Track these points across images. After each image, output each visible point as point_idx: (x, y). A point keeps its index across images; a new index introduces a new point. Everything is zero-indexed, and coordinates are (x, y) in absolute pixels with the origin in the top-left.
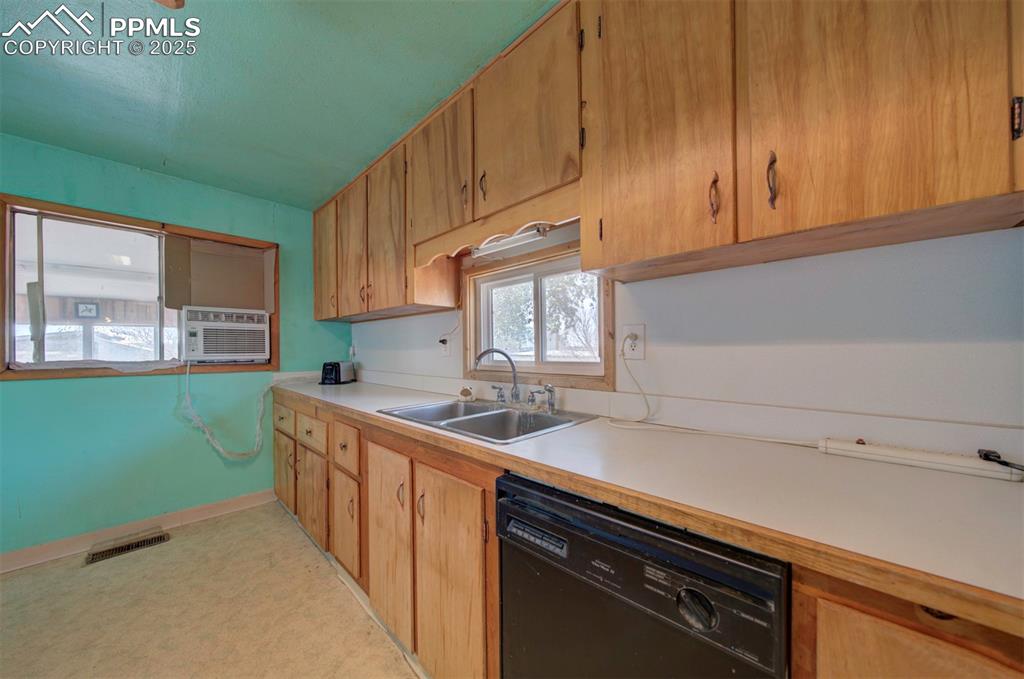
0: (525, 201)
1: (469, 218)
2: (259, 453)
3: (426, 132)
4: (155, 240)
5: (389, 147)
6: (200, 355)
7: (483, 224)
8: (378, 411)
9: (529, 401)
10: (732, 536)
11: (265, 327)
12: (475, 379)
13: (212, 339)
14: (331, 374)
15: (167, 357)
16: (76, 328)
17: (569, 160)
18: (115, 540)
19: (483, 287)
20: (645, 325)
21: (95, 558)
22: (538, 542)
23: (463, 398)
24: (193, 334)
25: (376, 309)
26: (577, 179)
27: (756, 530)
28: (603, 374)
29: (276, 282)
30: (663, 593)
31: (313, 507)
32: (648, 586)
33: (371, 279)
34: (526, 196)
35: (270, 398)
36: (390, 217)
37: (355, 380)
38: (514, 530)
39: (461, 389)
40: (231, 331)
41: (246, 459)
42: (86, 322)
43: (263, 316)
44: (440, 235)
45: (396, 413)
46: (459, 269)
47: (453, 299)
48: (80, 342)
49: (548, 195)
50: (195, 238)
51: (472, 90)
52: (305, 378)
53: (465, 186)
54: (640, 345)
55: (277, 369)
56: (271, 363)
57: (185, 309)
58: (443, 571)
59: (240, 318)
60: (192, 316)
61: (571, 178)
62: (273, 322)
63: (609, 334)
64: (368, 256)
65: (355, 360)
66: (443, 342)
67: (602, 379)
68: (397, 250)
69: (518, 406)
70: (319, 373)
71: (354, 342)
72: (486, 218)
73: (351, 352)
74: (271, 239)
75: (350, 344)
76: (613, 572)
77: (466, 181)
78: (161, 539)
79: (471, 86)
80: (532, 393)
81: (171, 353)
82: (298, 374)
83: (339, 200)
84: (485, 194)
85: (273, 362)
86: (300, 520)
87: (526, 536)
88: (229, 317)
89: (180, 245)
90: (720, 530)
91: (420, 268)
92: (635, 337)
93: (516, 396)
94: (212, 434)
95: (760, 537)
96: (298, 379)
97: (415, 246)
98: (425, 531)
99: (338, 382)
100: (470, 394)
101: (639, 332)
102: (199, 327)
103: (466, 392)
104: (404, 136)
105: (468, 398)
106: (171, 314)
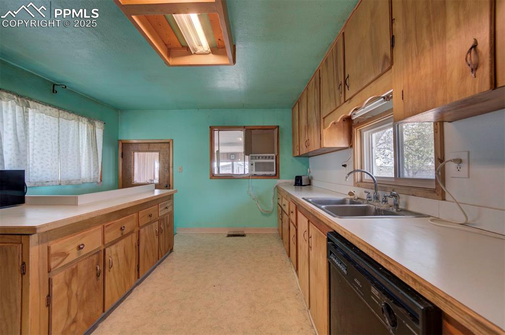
0: (366, 86)
1: (343, 101)
2: (272, 212)
3: (326, 61)
4: (242, 132)
5: (314, 73)
6: (254, 172)
7: (349, 103)
8: (303, 198)
9: (383, 201)
10: (408, 281)
11: (274, 161)
12: (359, 187)
13: (258, 166)
14: (298, 182)
15: (246, 173)
16: (230, 163)
17: (386, 57)
18: (234, 232)
19: (365, 134)
20: (469, 152)
21: (229, 236)
22: (339, 265)
23: (349, 197)
24: (252, 165)
25: (311, 150)
26: (390, 68)
27: (419, 280)
28: (435, 188)
29: (278, 142)
30: (378, 303)
31: (286, 238)
32: (372, 297)
33: (309, 137)
34: (366, 84)
35: (276, 190)
36: (315, 106)
37: (310, 185)
38: (332, 258)
39: (349, 192)
40: (263, 163)
41: (267, 214)
42: (233, 161)
43: (273, 156)
44: (333, 111)
45: (310, 200)
46: (350, 125)
47: (347, 142)
48: (231, 167)
49: (377, 80)
50: (253, 129)
51: (343, 33)
52: (289, 182)
53: (341, 84)
54: (464, 167)
55: (279, 178)
56: (277, 176)
57: (250, 155)
58: (316, 274)
59: (266, 157)
60: (252, 158)
61: (387, 68)
62: (277, 158)
63: (440, 159)
64: (308, 126)
65: (311, 175)
66: (345, 166)
67: (433, 191)
68: (317, 121)
69: (377, 204)
70: (294, 181)
71: (310, 166)
72: (350, 99)
73: (309, 171)
74: (276, 125)
75: (308, 167)
76: (361, 286)
77: (341, 82)
78: (244, 235)
79: (343, 31)
80: (385, 197)
81: (247, 172)
82: (286, 180)
83: (299, 102)
84: (348, 87)
85: (277, 175)
86: (283, 242)
87: (335, 261)
88: (262, 157)
89: (249, 132)
90: (403, 275)
91: (327, 128)
92: (459, 161)
93: (377, 198)
94: (258, 202)
95: (420, 284)
96: (286, 183)
97: (324, 118)
98: (312, 253)
99: (301, 185)
100: (354, 195)
101: (464, 157)
102: (254, 161)
103: (351, 194)
104: (318, 66)
105: (352, 197)
106: (247, 157)
